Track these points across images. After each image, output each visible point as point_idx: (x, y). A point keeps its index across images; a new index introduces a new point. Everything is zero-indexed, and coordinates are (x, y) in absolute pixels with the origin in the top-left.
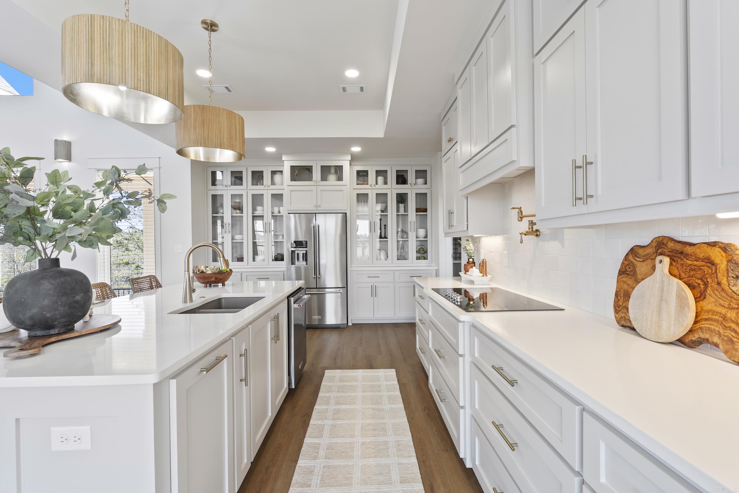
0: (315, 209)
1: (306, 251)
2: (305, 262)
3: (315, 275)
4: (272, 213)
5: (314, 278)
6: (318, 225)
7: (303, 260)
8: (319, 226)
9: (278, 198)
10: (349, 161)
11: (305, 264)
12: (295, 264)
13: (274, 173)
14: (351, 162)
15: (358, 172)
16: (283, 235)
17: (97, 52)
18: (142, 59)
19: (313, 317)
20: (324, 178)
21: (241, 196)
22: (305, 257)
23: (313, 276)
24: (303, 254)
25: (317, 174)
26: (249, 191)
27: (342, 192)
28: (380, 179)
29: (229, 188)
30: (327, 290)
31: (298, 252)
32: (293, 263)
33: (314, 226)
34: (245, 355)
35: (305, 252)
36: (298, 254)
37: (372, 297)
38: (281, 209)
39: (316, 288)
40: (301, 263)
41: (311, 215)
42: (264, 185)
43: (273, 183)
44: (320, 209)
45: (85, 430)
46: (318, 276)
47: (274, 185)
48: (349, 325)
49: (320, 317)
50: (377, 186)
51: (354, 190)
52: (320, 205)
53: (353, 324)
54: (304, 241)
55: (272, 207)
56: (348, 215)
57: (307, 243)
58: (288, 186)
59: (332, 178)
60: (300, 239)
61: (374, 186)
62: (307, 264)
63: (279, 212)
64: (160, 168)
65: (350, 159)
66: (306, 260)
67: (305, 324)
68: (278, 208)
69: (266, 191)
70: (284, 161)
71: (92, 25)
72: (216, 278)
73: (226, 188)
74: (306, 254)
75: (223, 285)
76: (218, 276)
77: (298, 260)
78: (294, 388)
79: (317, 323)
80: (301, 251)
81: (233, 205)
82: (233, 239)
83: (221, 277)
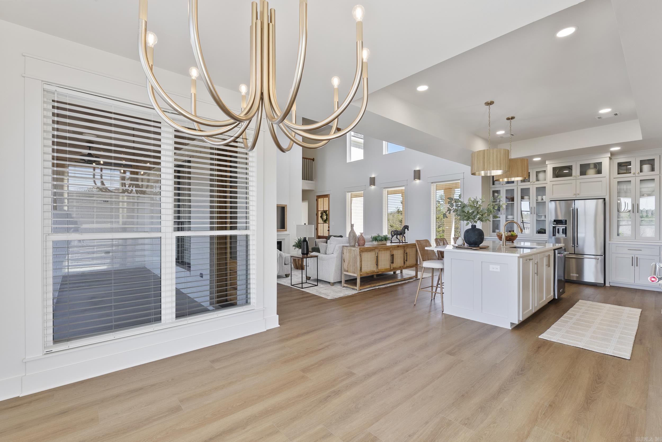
0: (575, 196)
1: (566, 227)
2: (565, 235)
3: (573, 244)
4: (537, 200)
5: (573, 246)
6: (577, 208)
7: (563, 233)
8: (577, 210)
9: (541, 190)
10: (609, 158)
11: (565, 236)
12: (556, 236)
13: (538, 173)
14: (610, 159)
15: (620, 165)
16: (545, 216)
17: (486, 161)
18: (499, 160)
19: (571, 274)
20: (583, 173)
21: (513, 190)
22: (565, 231)
23: (572, 245)
24: (563, 229)
25: (576, 171)
26: (518, 187)
27: (601, 182)
28: (646, 167)
29: (504, 186)
30: (585, 256)
31: (559, 228)
32: (554, 235)
33: (573, 210)
34: (537, 264)
35: (564, 228)
36: (558, 229)
37: (632, 265)
38: (544, 197)
39: (574, 254)
40: (561, 235)
41: (569, 201)
42: (530, 182)
43: (537, 180)
44: (578, 197)
45: (498, 267)
46: (576, 245)
47: (538, 181)
48: (606, 285)
49: (578, 275)
50: (641, 174)
51: (614, 179)
52: (579, 193)
53: (610, 286)
54: (564, 220)
55: (537, 196)
56: (607, 200)
57: (566, 222)
58: (550, 181)
59: (591, 172)
60: (560, 218)
61: (638, 173)
62: (566, 236)
63: (542, 199)
64: (464, 179)
65: (610, 156)
66: (566, 234)
67: (564, 278)
68: (541, 196)
69: (532, 185)
70: (547, 164)
71: (484, 153)
72: (510, 238)
73: (502, 186)
74: (566, 229)
75: (512, 243)
76: (511, 237)
77: (558, 233)
78: (557, 298)
79: (575, 279)
80: (561, 227)
81: (507, 196)
82: (506, 218)
83: (512, 238)
